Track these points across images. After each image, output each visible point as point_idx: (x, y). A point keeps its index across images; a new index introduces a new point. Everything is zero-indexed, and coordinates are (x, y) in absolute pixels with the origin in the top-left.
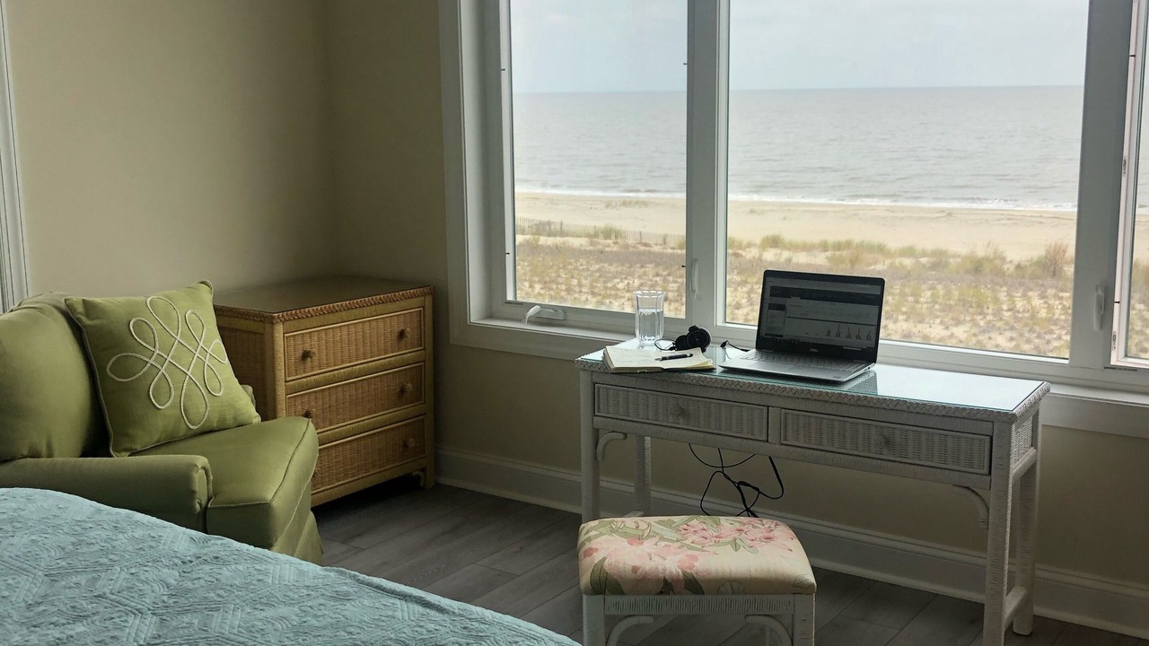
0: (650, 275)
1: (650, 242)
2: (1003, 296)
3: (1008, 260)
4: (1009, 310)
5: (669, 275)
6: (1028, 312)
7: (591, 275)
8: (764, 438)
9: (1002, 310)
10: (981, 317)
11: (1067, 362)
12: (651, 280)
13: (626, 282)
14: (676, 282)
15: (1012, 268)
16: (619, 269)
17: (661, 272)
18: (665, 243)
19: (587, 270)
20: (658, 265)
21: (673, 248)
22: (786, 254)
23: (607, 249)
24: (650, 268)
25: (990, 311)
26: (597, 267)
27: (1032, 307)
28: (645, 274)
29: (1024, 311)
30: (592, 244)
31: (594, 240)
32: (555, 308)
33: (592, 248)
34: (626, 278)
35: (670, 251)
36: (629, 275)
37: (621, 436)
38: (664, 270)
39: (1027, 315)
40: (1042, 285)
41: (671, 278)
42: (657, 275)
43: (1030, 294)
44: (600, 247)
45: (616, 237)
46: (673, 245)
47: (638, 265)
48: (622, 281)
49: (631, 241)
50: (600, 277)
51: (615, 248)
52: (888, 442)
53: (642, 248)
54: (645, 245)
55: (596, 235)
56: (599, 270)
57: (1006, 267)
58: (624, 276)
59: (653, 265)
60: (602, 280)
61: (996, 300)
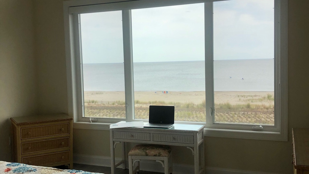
0: (105, 112)
1: (105, 104)
2: (194, 113)
3: (195, 104)
4: (196, 117)
5: (111, 112)
6: (200, 117)
7: (89, 113)
8: (150, 140)
9: (194, 117)
10: (189, 119)
11: (206, 123)
12: (106, 114)
13: (99, 114)
14: (113, 114)
15: (196, 106)
16: (97, 111)
17: (108, 111)
18: (109, 104)
19: (88, 112)
20: (107, 110)
21: (110, 105)
22: (141, 105)
23: (93, 106)
24: (105, 111)
25: (191, 117)
26: (91, 111)
27: (201, 116)
28: (104, 112)
29: (199, 117)
30: (89, 105)
31: (89, 103)
32: (95, 118)
33: (89, 106)
34: (99, 113)
35: (110, 106)
36: (99, 112)
37: (119, 142)
38: (109, 111)
39: (200, 118)
40: (203, 110)
41: (111, 113)
42: (107, 112)
43: (201, 113)
44: (91, 105)
45: (95, 103)
46: (111, 104)
47: (102, 110)
48: (98, 114)
49: (99, 103)
50: (91, 113)
51: (95, 106)
52: (174, 139)
53: (103, 105)
54: (103, 104)
55: (90, 102)
56: (91, 112)
57: (194, 106)
58: (98, 113)
59: (106, 109)
60: (92, 114)
61: (192, 114)
